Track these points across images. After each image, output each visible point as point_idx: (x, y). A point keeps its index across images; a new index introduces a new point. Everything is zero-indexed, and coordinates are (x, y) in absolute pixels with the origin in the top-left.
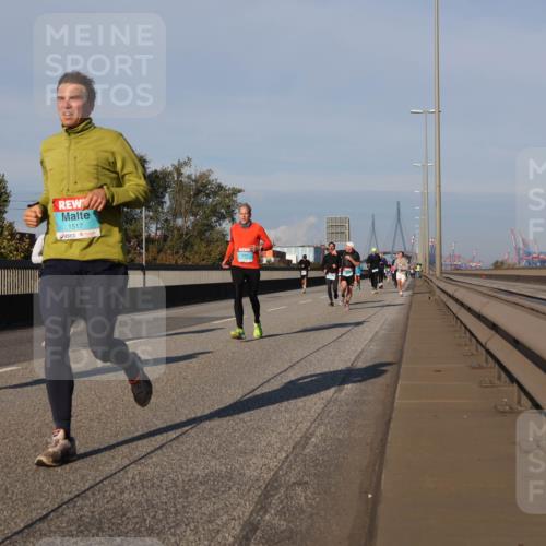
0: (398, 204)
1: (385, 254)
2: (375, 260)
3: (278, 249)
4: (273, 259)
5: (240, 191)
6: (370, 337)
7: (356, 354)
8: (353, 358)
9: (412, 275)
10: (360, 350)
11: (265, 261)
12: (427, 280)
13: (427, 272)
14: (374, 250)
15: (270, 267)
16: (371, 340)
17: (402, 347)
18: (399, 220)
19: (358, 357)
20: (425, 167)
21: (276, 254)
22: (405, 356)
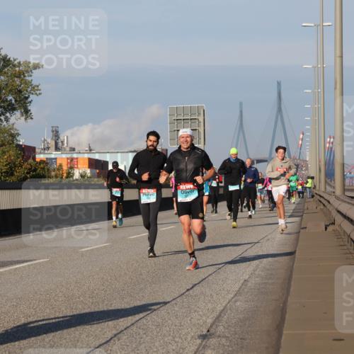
0: (279, 84)
1: (259, 161)
2: (234, 169)
3: (97, 157)
4: (88, 171)
5: (36, 67)
6: (236, 287)
7: (215, 314)
8: (210, 321)
9: (299, 193)
10: (219, 308)
11: (77, 175)
12: (321, 200)
13: (321, 188)
14: (233, 151)
15: (83, 184)
16: (238, 293)
17: (285, 303)
18: (280, 110)
19: (218, 318)
20: (320, 28)
21: (94, 164)
22: (287, 316)
